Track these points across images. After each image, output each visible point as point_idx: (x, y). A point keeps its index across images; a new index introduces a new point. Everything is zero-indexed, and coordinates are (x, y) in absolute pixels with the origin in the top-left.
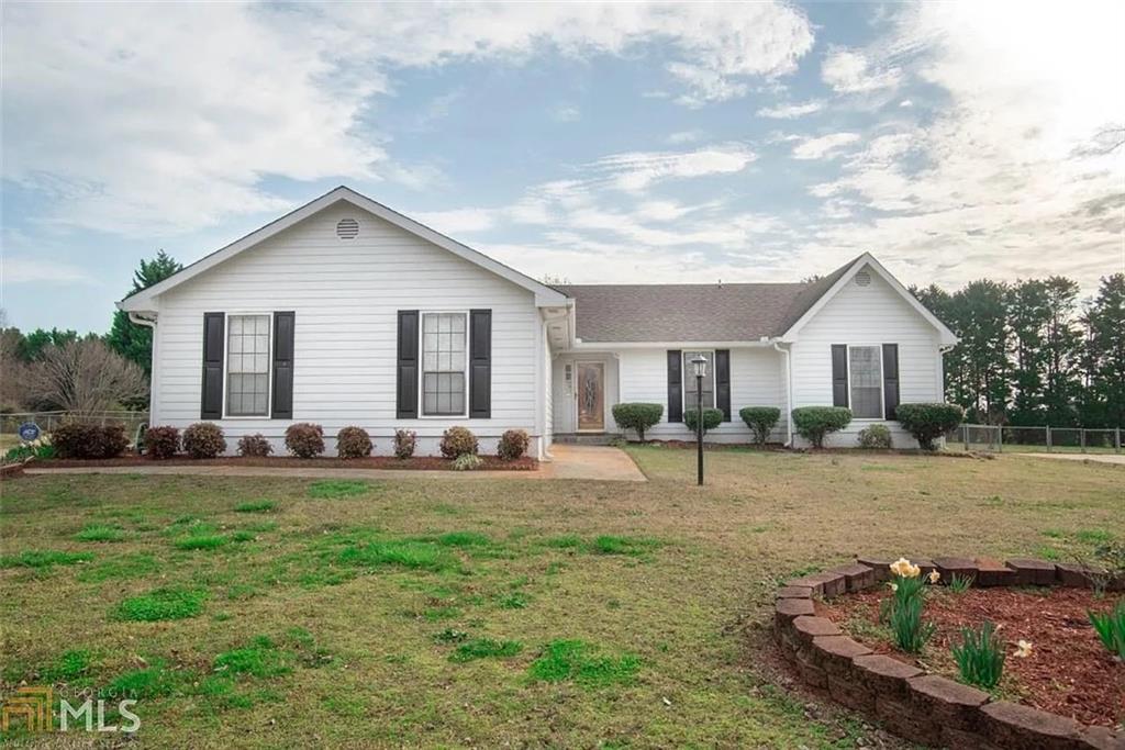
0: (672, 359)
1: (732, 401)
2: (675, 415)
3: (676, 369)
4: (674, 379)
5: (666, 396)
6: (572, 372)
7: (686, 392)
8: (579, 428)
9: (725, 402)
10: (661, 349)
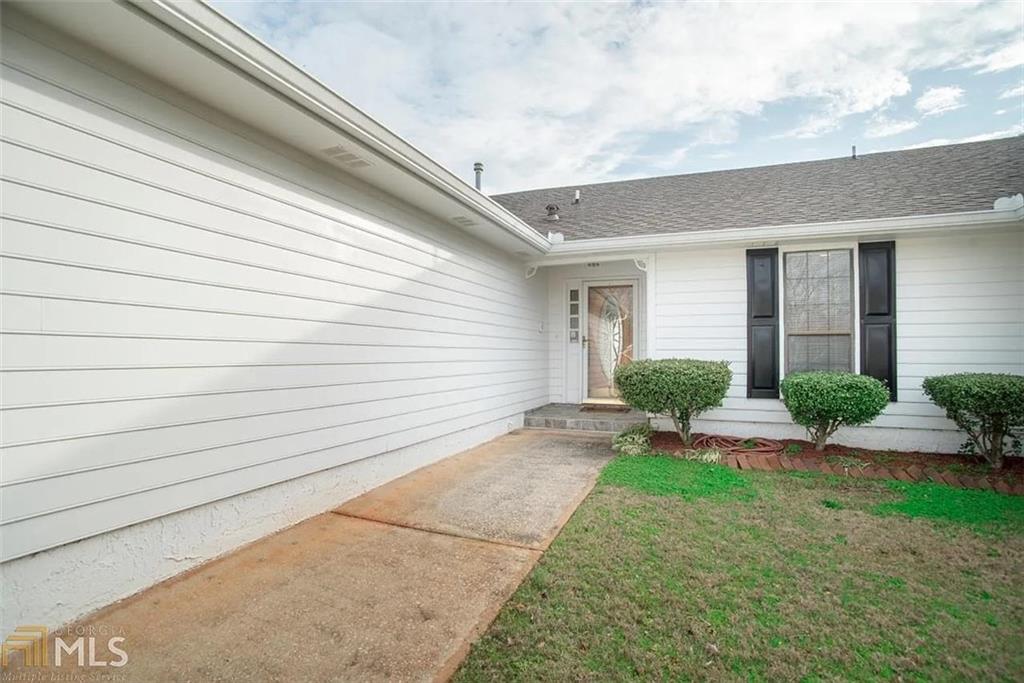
0: (758, 268)
1: (901, 357)
2: (763, 383)
3: (767, 286)
4: (762, 309)
5: (743, 344)
6: (580, 302)
7: (789, 336)
8: (589, 397)
9: (881, 362)
10: (732, 245)
